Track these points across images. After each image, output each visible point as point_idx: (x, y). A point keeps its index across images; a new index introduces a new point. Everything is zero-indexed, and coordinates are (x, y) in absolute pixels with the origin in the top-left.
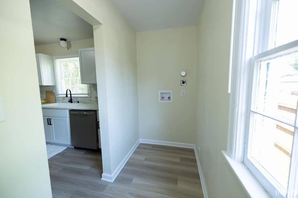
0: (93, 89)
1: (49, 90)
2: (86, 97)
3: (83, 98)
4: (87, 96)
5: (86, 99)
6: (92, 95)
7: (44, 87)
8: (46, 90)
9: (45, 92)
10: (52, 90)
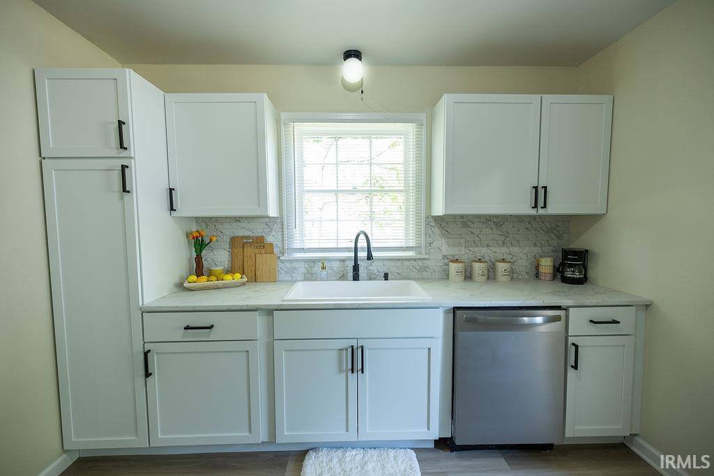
0: (437, 230)
1: (250, 234)
2: (409, 260)
3: (392, 263)
4: (411, 254)
5: (407, 263)
6: (432, 251)
7: (222, 223)
8: (232, 235)
9: (229, 241)
10: (263, 234)
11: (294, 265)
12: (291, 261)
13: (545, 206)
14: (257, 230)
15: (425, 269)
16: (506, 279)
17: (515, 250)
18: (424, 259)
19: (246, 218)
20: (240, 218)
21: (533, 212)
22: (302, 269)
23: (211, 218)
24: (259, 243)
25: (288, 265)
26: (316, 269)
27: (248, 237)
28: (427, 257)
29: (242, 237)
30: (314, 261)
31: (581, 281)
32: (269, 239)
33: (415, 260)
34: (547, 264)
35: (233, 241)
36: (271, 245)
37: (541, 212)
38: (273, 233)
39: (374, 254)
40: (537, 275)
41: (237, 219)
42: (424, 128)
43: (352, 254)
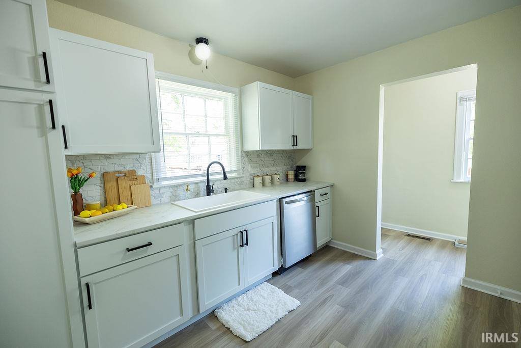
0: (246, 160)
1: (121, 169)
2: (234, 178)
5: (233, 181)
6: (245, 172)
7: (91, 161)
8: (103, 171)
9: (100, 176)
10: (134, 168)
11: (163, 191)
12: (159, 189)
13: (297, 145)
14: (127, 165)
15: (242, 183)
16: (278, 183)
17: (278, 168)
18: (241, 177)
19: (117, 155)
20: (110, 155)
21: (292, 148)
22: (168, 193)
23: (78, 156)
24: (132, 176)
25: (157, 192)
26: (179, 192)
27: (120, 172)
28: (243, 175)
29: (115, 172)
30: (177, 186)
31: (304, 180)
32: (140, 172)
33: (237, 178)
34: (291, 174)
35: (104, 176)
36: (143, 177)
37: (295, 148)
38: (143, 167)
39: (228, 175)
40: (287, 180)
41: (108, 156)
42: (238, 97)
43: (206, 178)
